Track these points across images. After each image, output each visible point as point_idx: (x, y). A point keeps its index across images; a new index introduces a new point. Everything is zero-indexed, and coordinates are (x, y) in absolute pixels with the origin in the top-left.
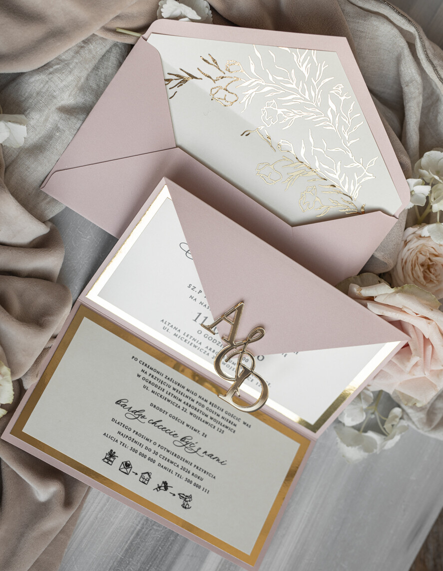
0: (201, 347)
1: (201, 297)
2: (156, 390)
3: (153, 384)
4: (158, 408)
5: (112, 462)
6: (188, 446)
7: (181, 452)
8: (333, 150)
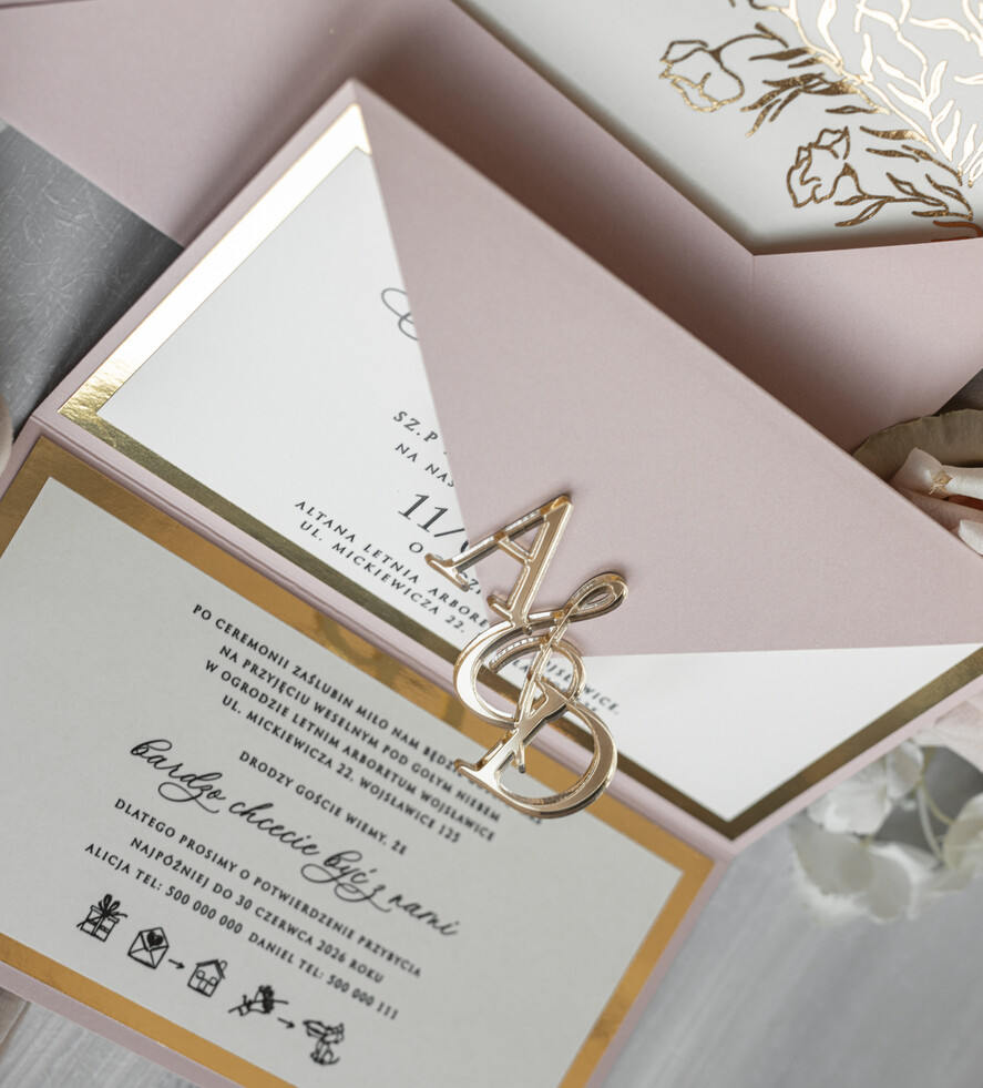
0: (415, 588)
1: (435, 453)
3: (254, 693)
4: (263, 768)
5: (108, 932)
6: (346, 879)
7: (323, 898)
8: (929, 24)
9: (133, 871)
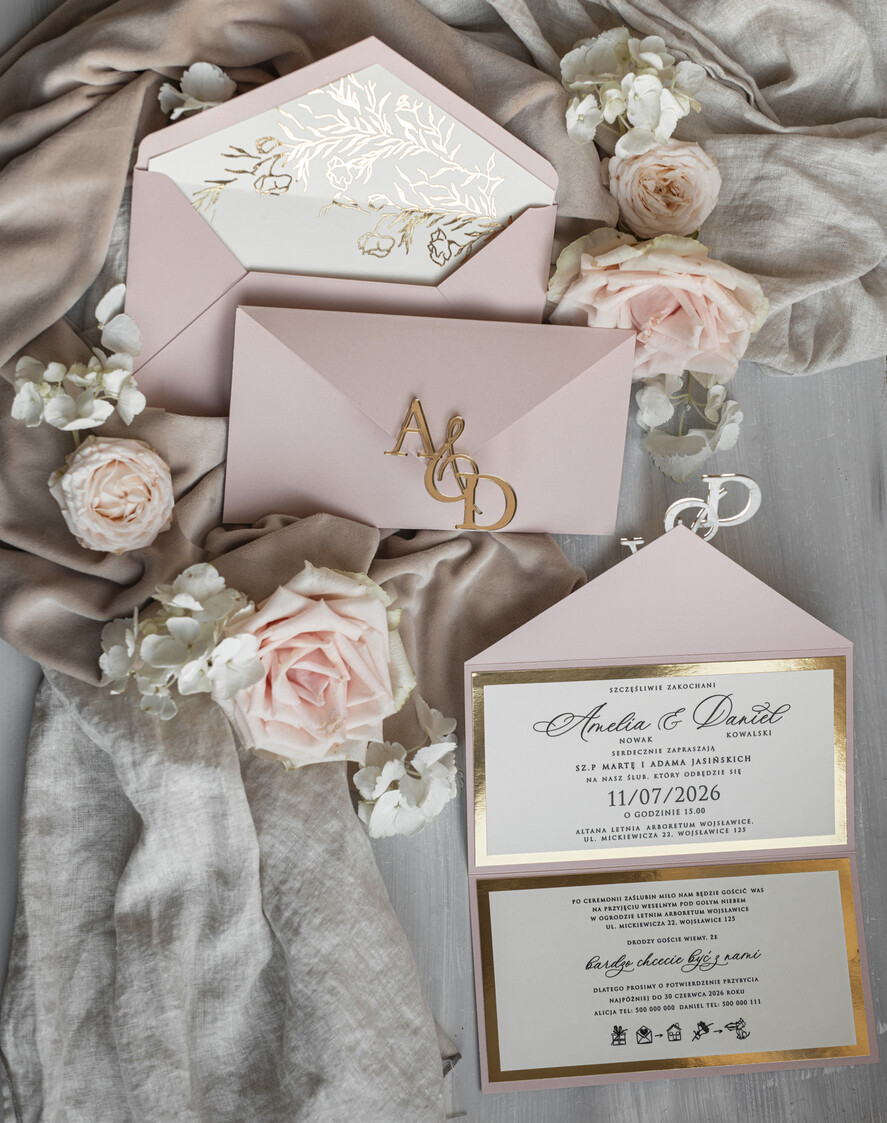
0: (642, 832)
2: (623, 922)
3: (616, 917)
4: (639, 942)
5: (624, 1040)
6: (702, 962)
9: (618, 1012)
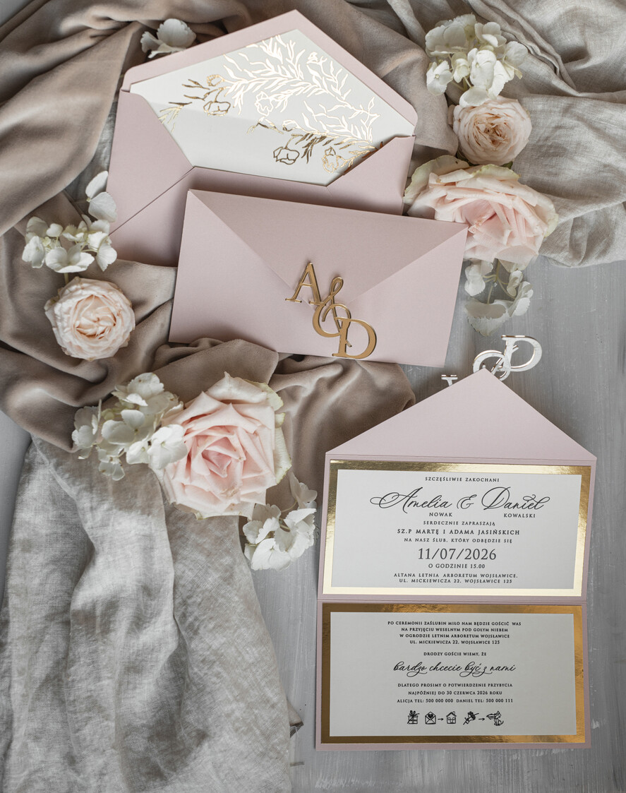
4: (432, 654)
5: (417, 721)
6: (474, 671)
7: (471, 679)
9: (414, 701)
